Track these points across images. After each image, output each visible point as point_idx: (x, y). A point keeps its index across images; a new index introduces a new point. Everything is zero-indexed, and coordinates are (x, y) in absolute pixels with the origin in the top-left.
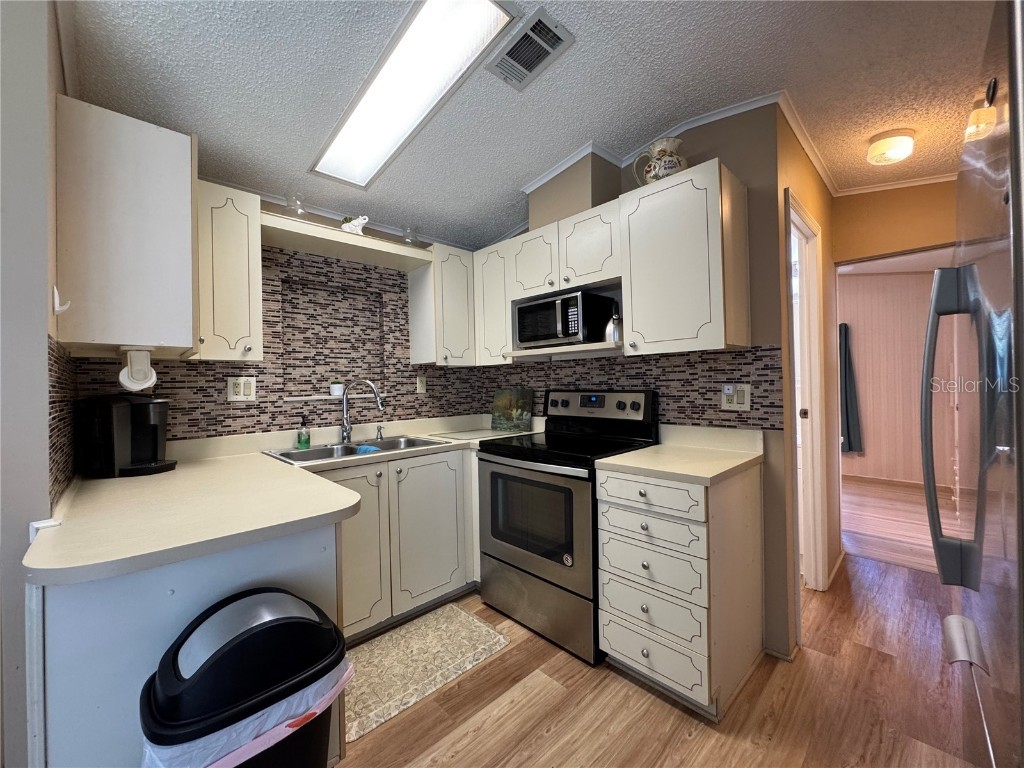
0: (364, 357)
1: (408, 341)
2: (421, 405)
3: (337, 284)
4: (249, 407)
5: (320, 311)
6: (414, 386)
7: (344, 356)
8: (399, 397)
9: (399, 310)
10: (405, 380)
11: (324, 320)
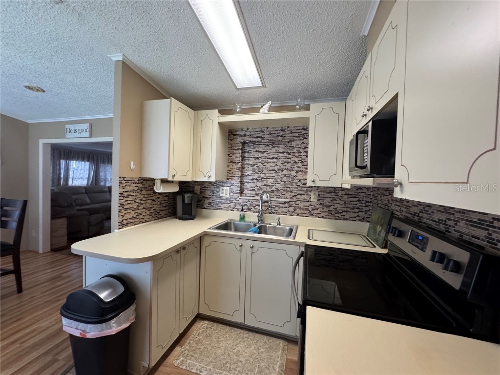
0: (282, 178)
1: (307, 169)
2: (313, 209)
3: (266, 141)
4: (227, 199)
5: (260, 155)
6: (310, 196)
7: (271, 177)
8: (298, 203)
9: (301, 150)
10: (303, 193)
11: (263, 160)
